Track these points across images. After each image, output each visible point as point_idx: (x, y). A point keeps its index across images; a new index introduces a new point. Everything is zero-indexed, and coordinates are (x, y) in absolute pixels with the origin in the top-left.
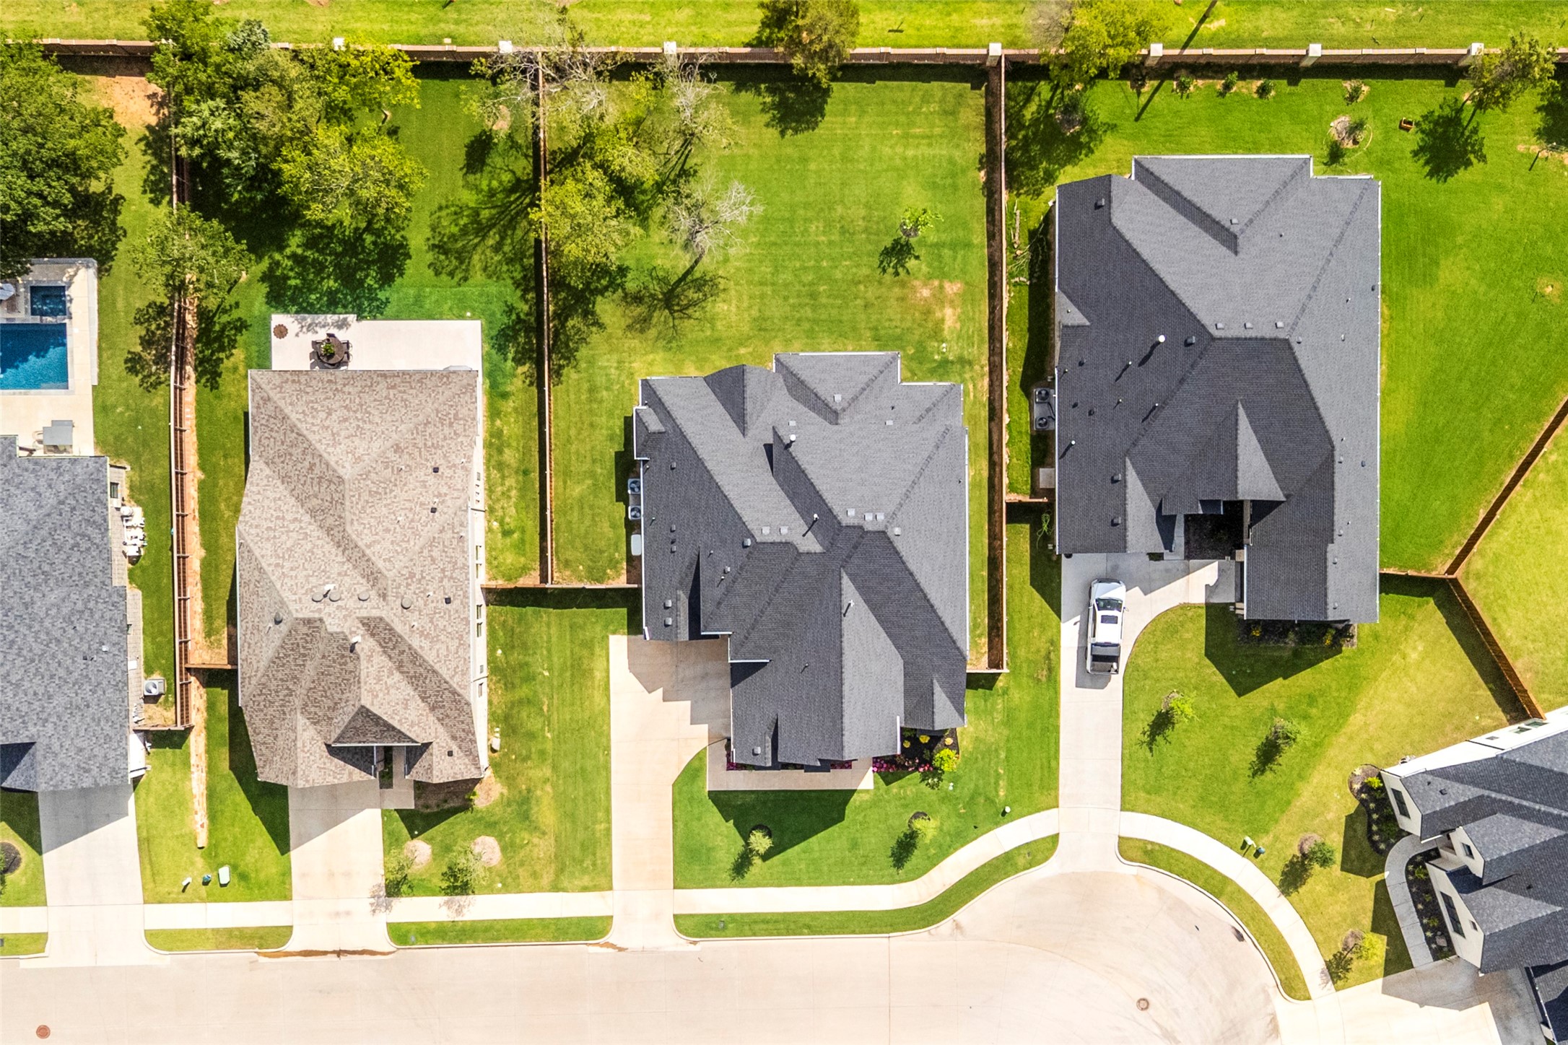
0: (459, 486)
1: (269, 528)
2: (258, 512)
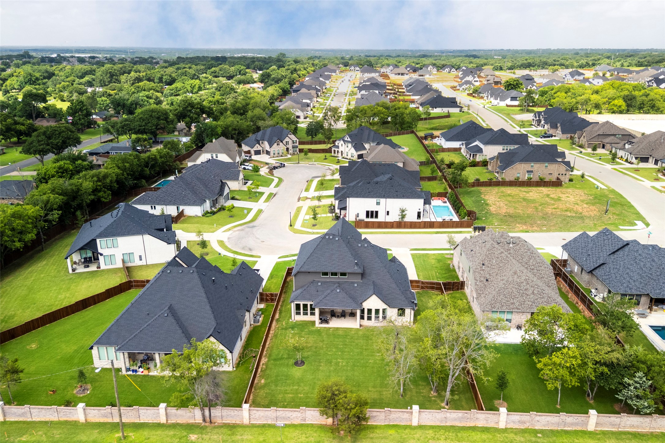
0: (477, 273)
1: (541, 267)
2: (547, 273)
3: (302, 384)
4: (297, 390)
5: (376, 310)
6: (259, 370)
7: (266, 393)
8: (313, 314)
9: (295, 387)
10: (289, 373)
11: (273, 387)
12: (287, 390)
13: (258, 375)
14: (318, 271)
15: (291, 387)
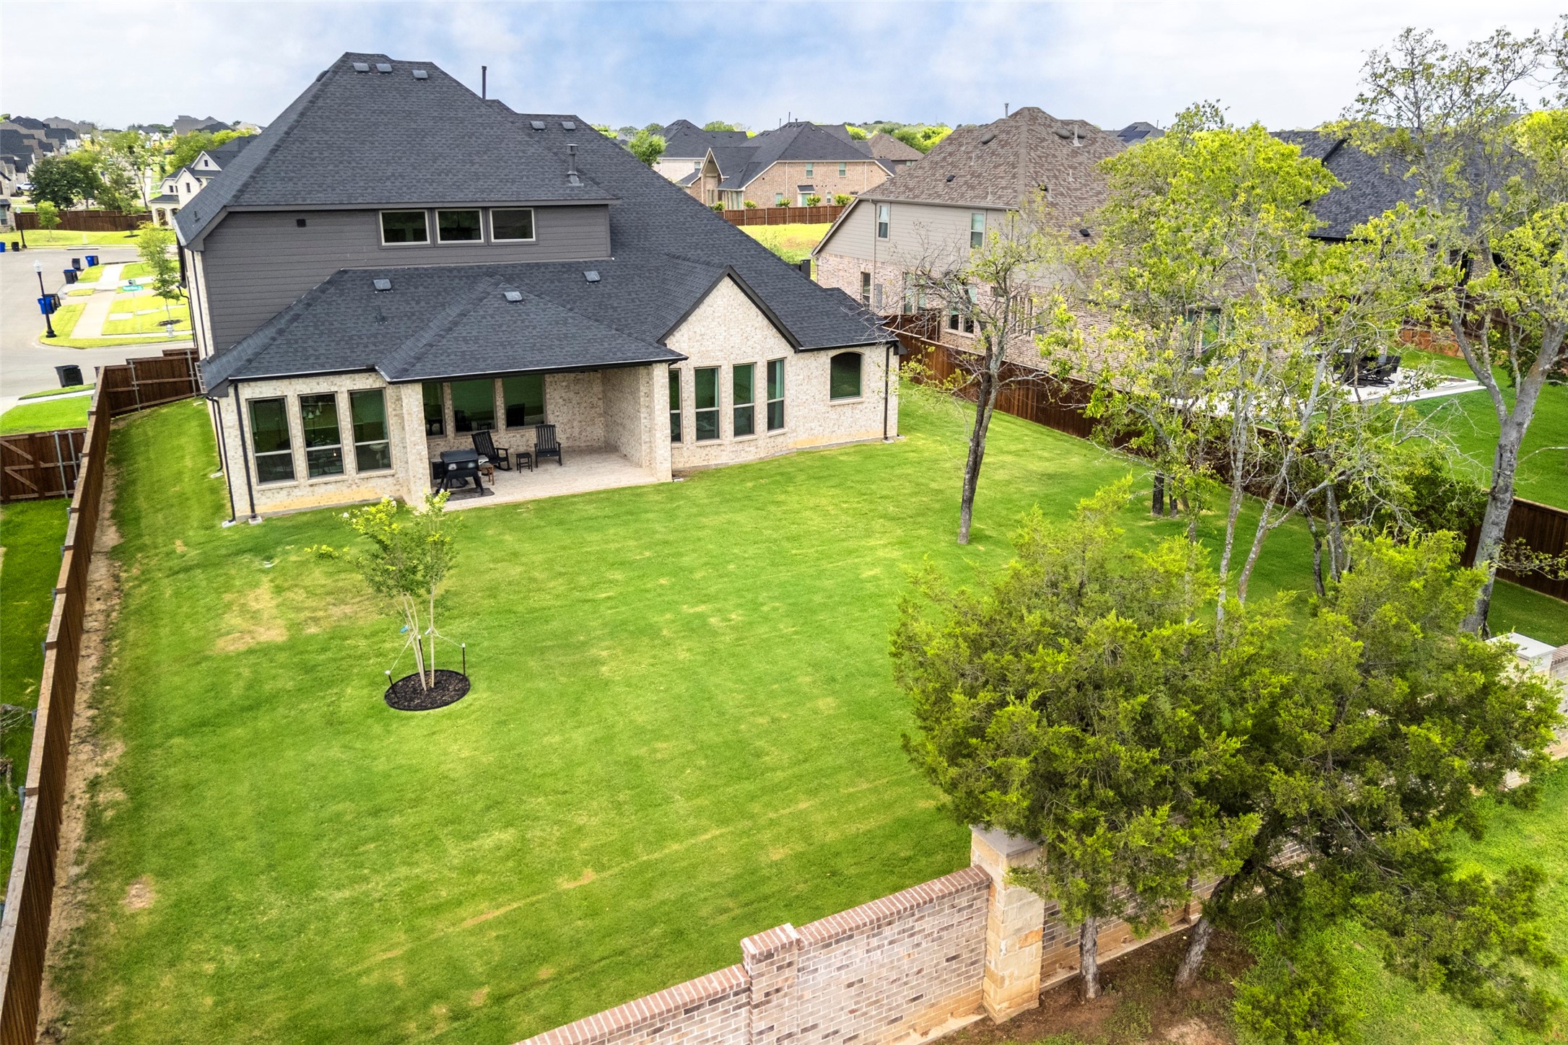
3: (537, 803)
4: (518, 852)
5: (737, 369)
6: (72, 830)
7: (220, 981)
8: (373, 459)
9: (487, 842)
10: (381, 765)
11: (275, 908)
12: (422, 887)
13: (65, 871)
14: (361, 202)
15: (455, 852)
